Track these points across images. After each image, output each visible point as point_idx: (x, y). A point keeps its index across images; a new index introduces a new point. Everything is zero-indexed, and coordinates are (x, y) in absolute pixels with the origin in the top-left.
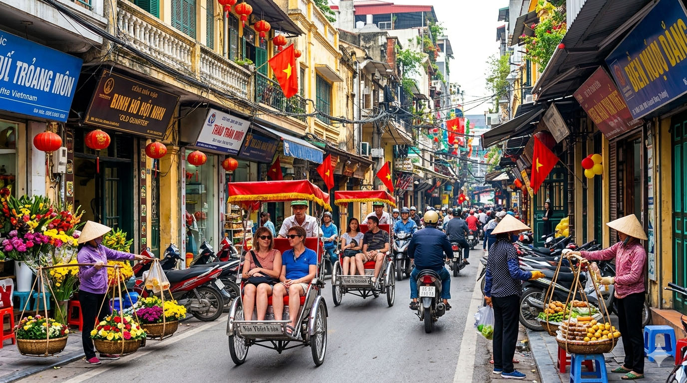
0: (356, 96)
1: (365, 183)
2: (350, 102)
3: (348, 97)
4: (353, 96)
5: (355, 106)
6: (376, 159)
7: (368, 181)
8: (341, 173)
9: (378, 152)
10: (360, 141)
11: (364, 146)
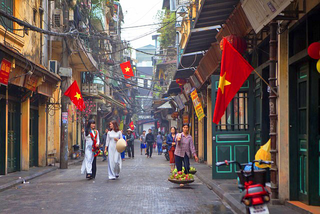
0: (44, 12)
1: (52, 100)
2: (38, 17)
3: (35, 12)
4: (41, 12)
5: (43, 23)
6: (64, 78)
7: (56, 100)
8: (21, 85)
9: (66, 71)
10: (49, 59)
11: (53, 64)
